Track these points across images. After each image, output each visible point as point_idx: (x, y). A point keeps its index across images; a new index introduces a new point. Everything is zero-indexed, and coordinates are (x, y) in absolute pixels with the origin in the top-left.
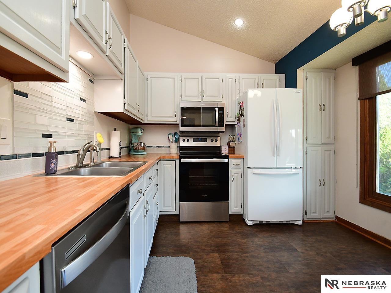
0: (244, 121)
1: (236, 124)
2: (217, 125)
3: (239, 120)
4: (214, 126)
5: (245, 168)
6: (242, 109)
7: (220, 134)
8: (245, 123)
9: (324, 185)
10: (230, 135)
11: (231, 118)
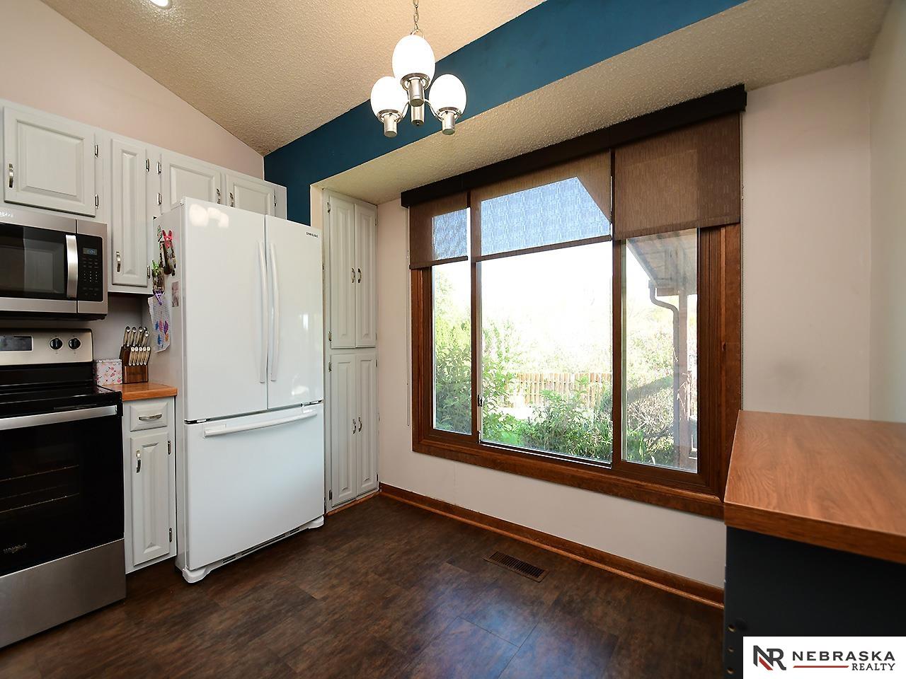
0: (175, 288)
1: (151, 296)
2: (72, 291)
3: (160, 283)
4: (63, 296)
5: (181, 423)
6: (169, 251)
7: (92, 324)
8: (180, 294)
9: (360, 430)
10: (128, 328)
11: (133, 276)
